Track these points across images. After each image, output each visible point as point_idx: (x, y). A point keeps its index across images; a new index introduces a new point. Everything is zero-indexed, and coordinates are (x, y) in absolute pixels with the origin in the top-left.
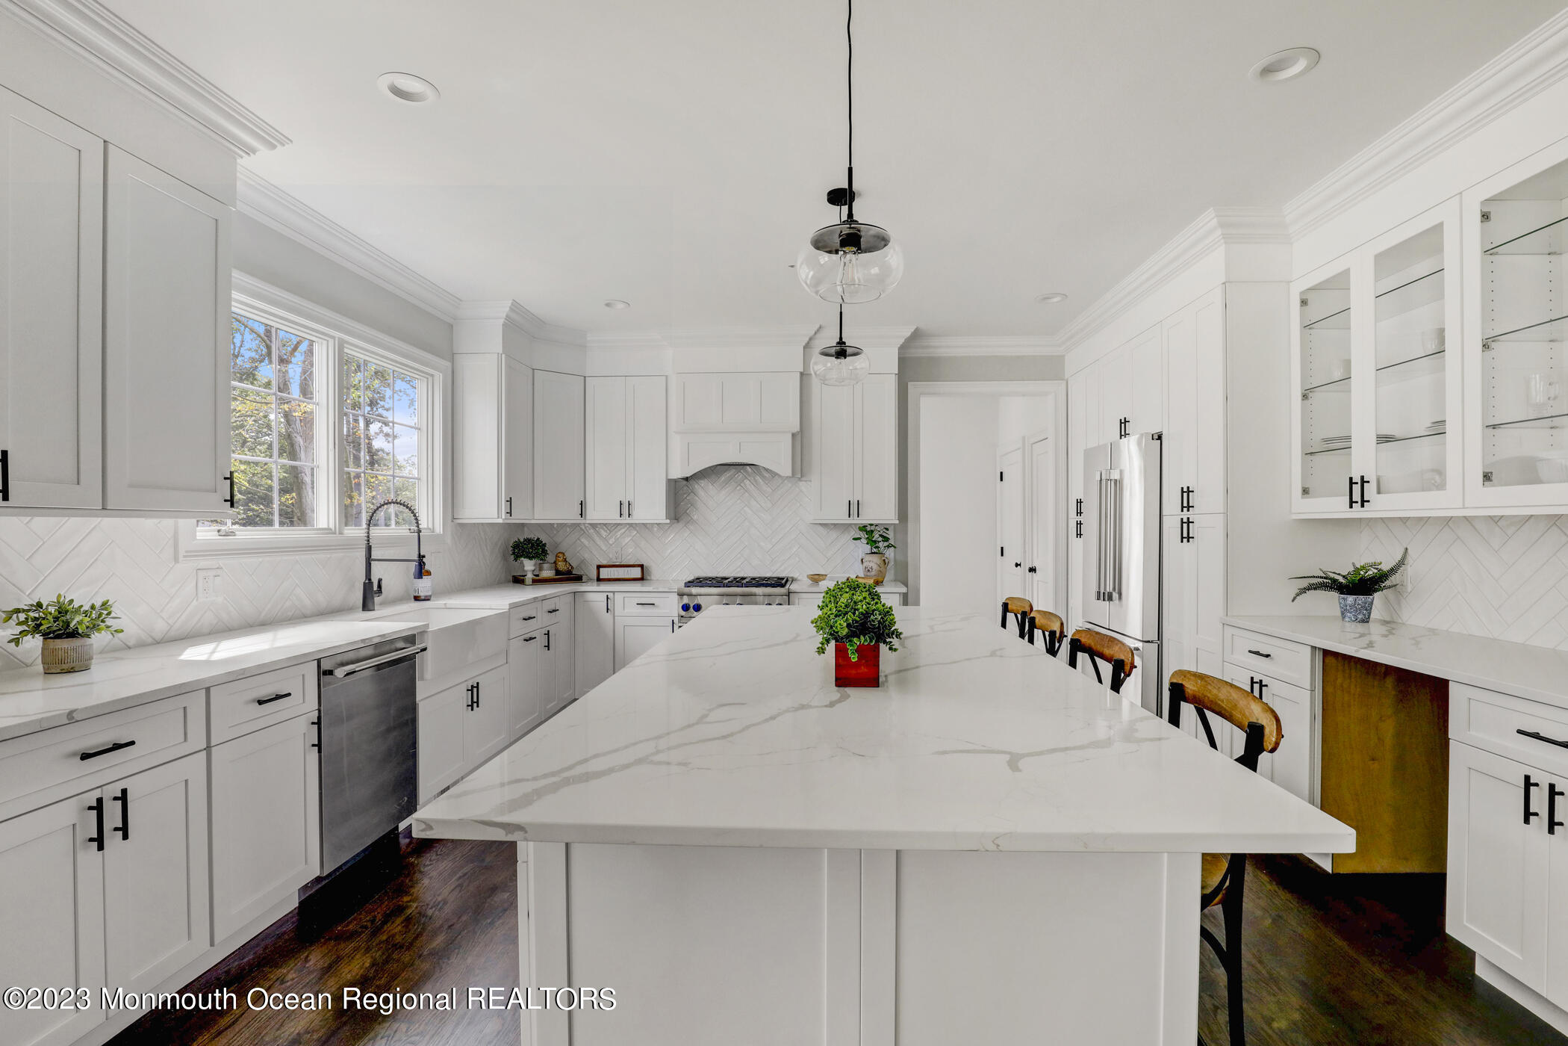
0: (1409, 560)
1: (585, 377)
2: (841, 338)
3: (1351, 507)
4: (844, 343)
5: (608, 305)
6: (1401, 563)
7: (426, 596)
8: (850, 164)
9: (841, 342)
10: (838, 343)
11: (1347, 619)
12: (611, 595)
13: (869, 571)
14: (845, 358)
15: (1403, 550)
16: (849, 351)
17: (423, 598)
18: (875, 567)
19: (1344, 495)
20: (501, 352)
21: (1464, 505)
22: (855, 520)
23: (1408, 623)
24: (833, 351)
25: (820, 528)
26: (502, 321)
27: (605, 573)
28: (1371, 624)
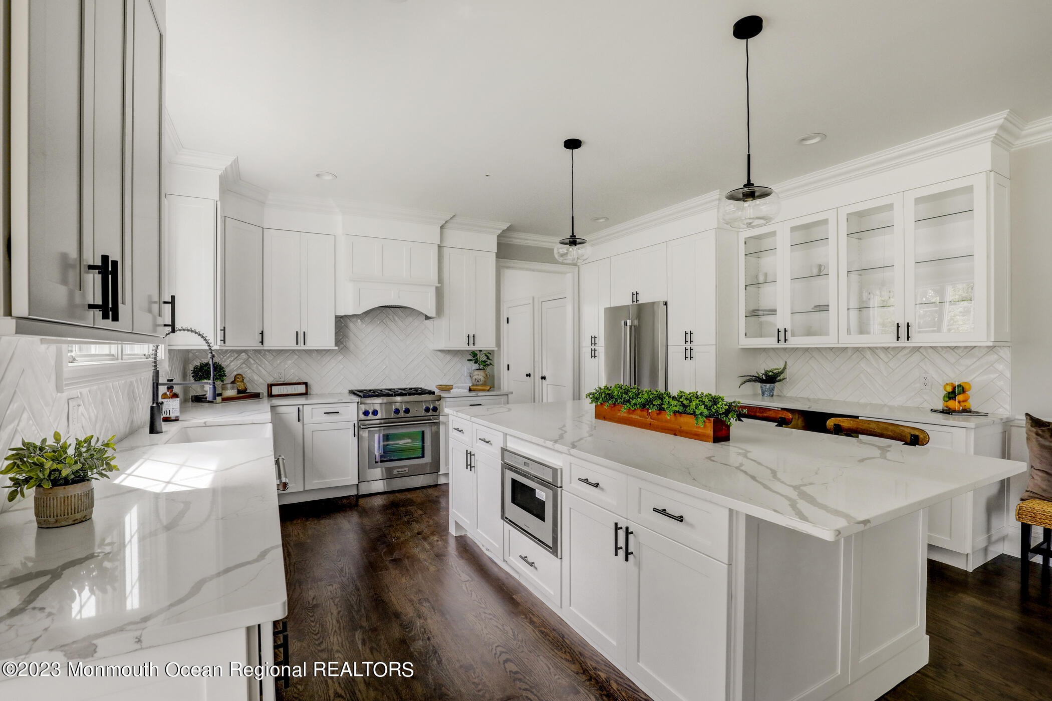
0: (788, 367)
1: (263, 228)
2: (573, 233)
3: (778, 342)
4: (575, 236)
5: (318, 175)
6: (785, 368)
7: (176, 417)
8: (749, 152)
9: (573, 236)
10: (571, 236)
11: (766, 395)
12: (301, 407)
13: (478, 381)
14: (576, 246)
15: (785, 363)
16: (578, 241)
17: (174, 418)
18: (482, 378)
19: (774, 337)
20: (218, 199)
21: (838, 342)
22: (472, 348)
23: (787, 395)
24: (568, 241)
25: (439, 353)
26: (220, 173)
27: (276, 390)
28: (774, 397)
